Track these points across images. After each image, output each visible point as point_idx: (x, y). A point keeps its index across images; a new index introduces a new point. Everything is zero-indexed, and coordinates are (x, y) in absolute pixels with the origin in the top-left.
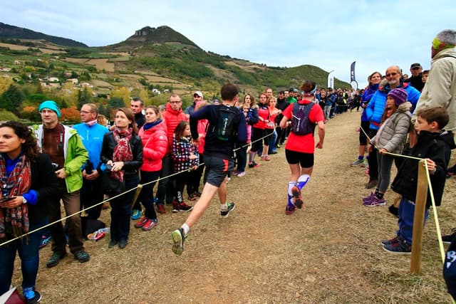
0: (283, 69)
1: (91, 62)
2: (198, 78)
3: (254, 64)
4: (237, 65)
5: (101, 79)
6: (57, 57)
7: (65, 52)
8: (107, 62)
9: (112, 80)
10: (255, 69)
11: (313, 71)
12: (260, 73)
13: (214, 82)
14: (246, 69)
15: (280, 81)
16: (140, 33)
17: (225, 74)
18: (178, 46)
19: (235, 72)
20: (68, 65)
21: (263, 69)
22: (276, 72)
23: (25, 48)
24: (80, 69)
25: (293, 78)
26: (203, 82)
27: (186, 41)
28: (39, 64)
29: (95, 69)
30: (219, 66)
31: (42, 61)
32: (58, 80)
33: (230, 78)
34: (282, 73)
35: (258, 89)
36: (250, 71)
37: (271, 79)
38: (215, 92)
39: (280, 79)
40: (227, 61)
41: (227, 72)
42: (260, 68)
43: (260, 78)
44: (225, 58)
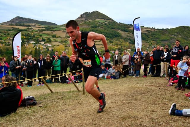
0: (166, 30)
1: (55, 33)
2: (111, 38)
3: (147, 28)
5: (57, 41)
6: (38, 31)
7: (44, 28)
8: (63, 32)
9: (63, 42)
10: (147, 31)
11: (187, 30)
12: (151, 33)
13: (121, 40)
15: (164, 37)
16: (82, 16)
18: (102, 21)
20: (43, 35)
21: (153, 30)
22: (161, 32)
23: (26, 28)
24: (48, 37)
25: (172, 35)
26: (114, 40)
27: (106, 18)
28: (28, 35)
29: (56, 36)
30: (124, 30)
31: (31, 33)
32: (34, 43)
33: (131, 37)
34: (165, 32)
35: (149, 43)
36: (144, 32)
37: (158, 36)
38: (120, 46)
39: (164, 36)
40: (130, 27)
41: (129, 34)
42: (150, 30)
43: (151, 36)
44: (129, 26)
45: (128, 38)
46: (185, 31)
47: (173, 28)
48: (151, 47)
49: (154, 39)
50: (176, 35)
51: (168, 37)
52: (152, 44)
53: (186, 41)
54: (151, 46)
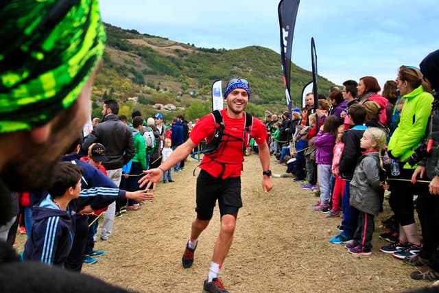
0: (219, 52)
3: (176, 44)
4: (149, 45)
10: (177, 51)
11: (264, 55)
12: (185, 58)
13: (108, 71)
14: (163, 51)
15: (215, 70)
17: (128, 58)
19: (145, 56)
21: (190, 51)
22: (209, 56)
25: (234, 65)
30: (118, 45)
33: (136, 65)
34: (218, 58)
35: (181, 82)
36: (169, 54)
37: (202, 67)
38: (107, 88)
39: (215, 67)
40: (133, 38)
41: (131, 56)
42: (184, 49)
43: (185, 65)
44: (131, 34)
45: (129, 66)
46: (260, 58)
47: (235, 50)
48: (187, 93)
49: (195, 75)
50: (242, 67)
51: (226, 69)
52: (190, 86)
53: (262, 83)
54: (186, 91)
